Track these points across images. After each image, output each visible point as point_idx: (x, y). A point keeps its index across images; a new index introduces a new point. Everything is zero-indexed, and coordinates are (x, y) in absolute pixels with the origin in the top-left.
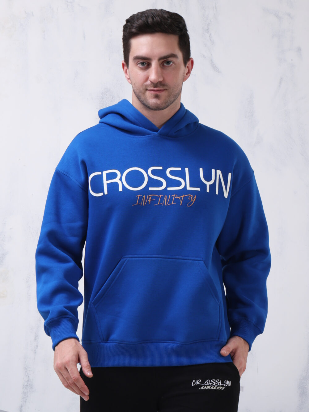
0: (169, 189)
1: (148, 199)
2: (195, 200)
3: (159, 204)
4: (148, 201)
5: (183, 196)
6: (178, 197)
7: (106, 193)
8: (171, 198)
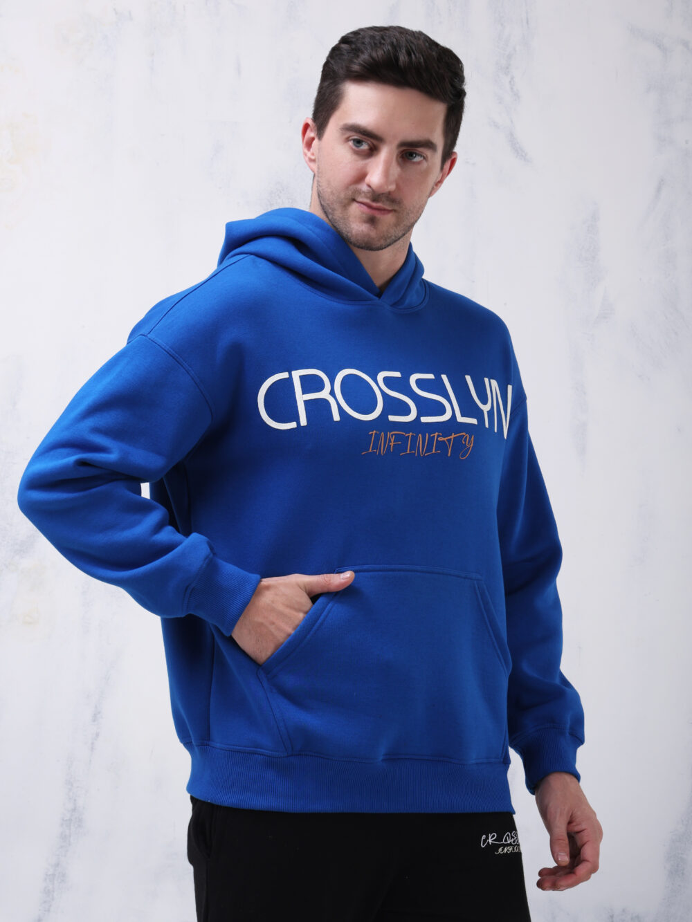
0: (424, 419)
1: (390, 441)
2: (472, 445)
3: (408, 452)
4: (389, 446)
5: (453, 436)
6: (443, 439)
7: (304, 422)
8: (431, 439)
